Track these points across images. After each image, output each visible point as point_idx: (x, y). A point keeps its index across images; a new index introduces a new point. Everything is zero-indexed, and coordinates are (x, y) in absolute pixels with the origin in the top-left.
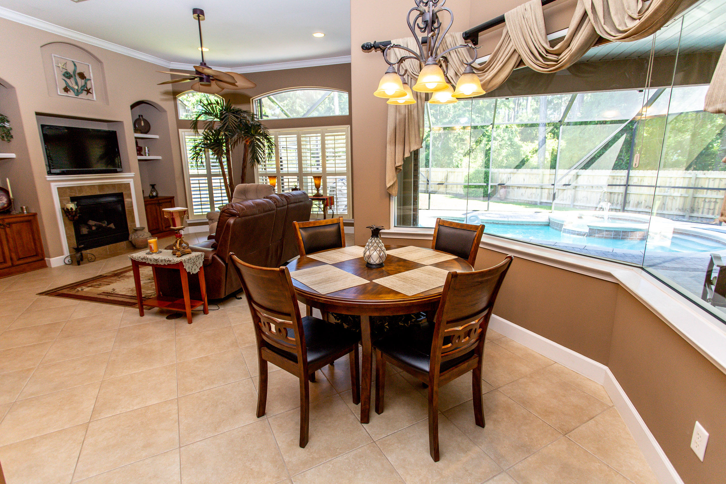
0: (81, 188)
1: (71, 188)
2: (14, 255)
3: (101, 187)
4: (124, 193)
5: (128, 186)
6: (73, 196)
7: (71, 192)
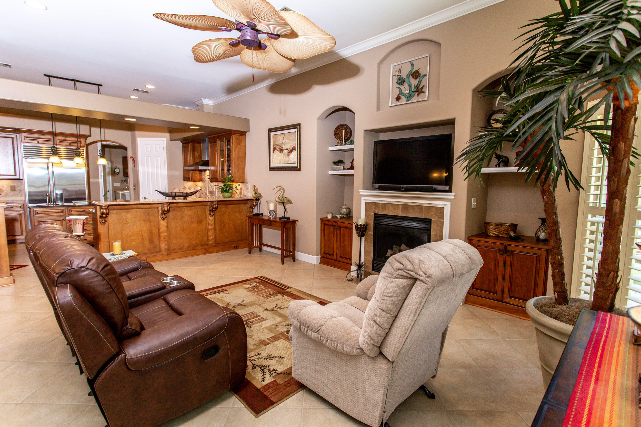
0: (385, 205)
1: (376, 204)
2: (338, 254)
3: (406, 207)
4: (432, 220)
5: (441, 210)
6: (376, 213)
7: (375, 209)
